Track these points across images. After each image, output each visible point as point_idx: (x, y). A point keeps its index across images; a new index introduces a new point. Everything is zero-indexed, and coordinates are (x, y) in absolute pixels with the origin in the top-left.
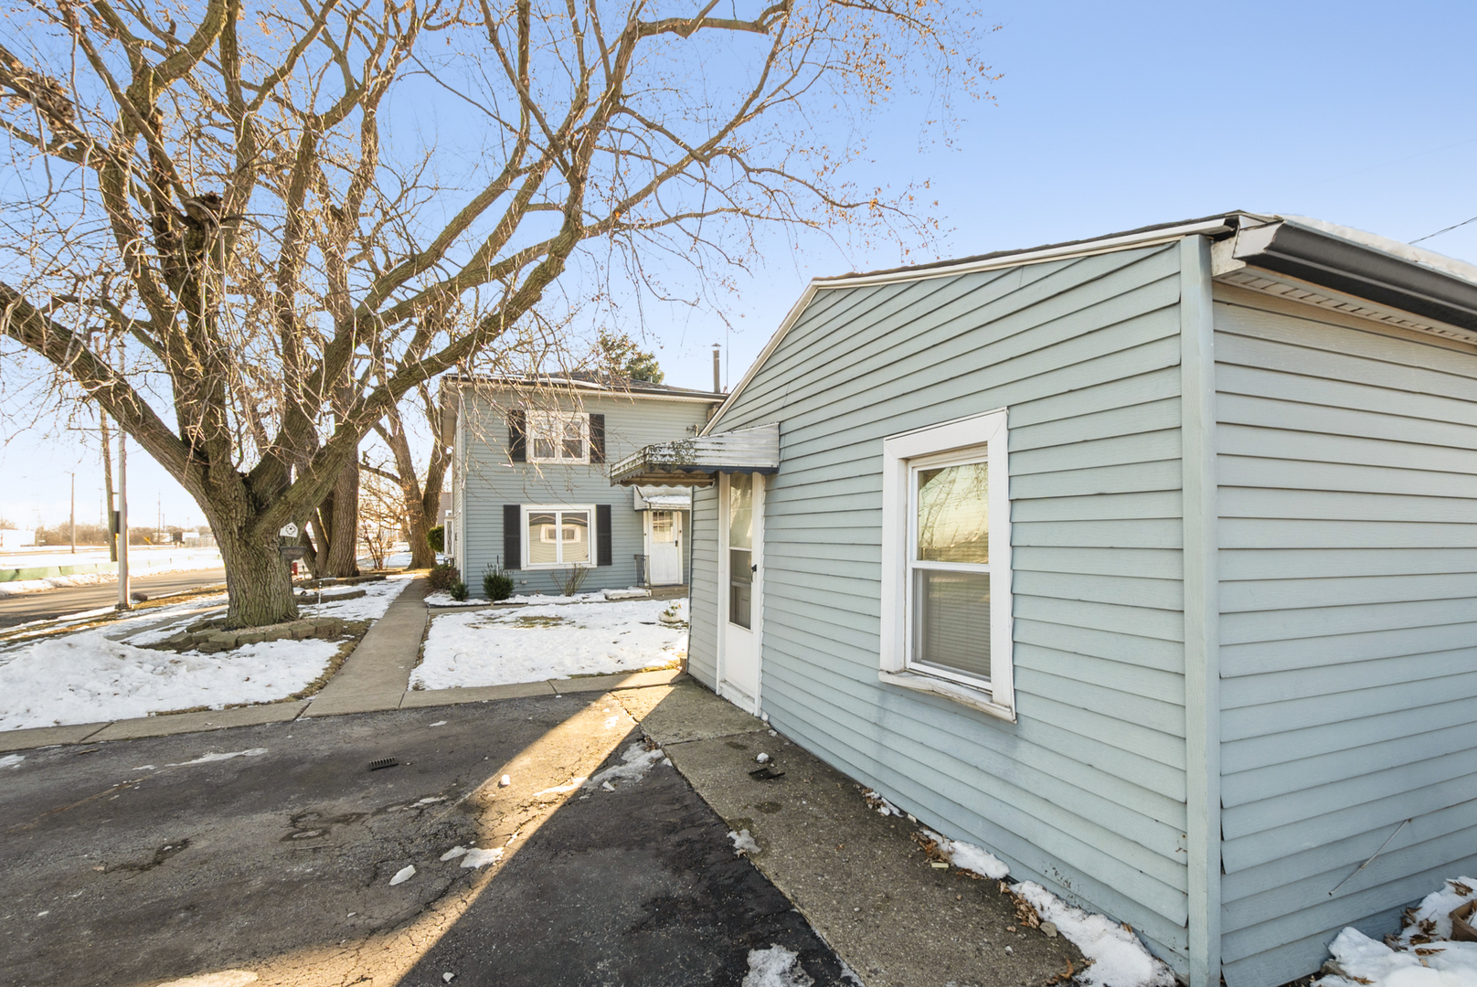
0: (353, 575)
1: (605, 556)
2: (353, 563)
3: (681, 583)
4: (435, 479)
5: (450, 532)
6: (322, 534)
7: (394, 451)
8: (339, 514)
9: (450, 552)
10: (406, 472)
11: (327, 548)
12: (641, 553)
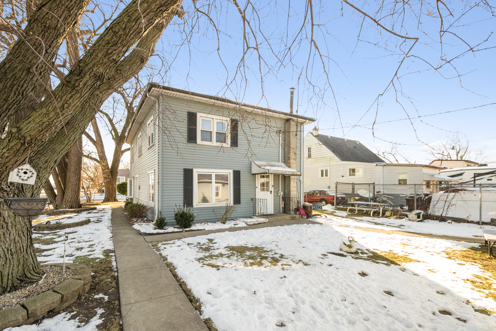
0: (78, 208)
1: (237, 199)
2: (79, 201)
3: (273, 213)
4: (116, 161)
5: (131, 185)
6: (60, 185)
7: (96, 147)
8: (71, 175)
9: (131, 195)
10: (103, 157)
11: (63, 193)
12: (254, 197)
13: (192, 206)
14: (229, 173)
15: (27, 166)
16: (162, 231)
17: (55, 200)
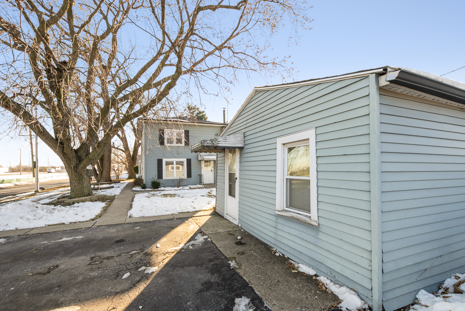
0: (110, 181)
1: (189, 175)
2: (110, 177)
3: (213, 183)
4: (135, 151)
5: (140, 167)
6: (100, 168)
7: (123, 142)
8: (105, 162)
9: (140, 174)
11: (102, 173)
12: (200, 174)
13: (162, 179)
14: (185, 160)
15: (90, 165)
16: (143, 190)
17: (97, 177)
